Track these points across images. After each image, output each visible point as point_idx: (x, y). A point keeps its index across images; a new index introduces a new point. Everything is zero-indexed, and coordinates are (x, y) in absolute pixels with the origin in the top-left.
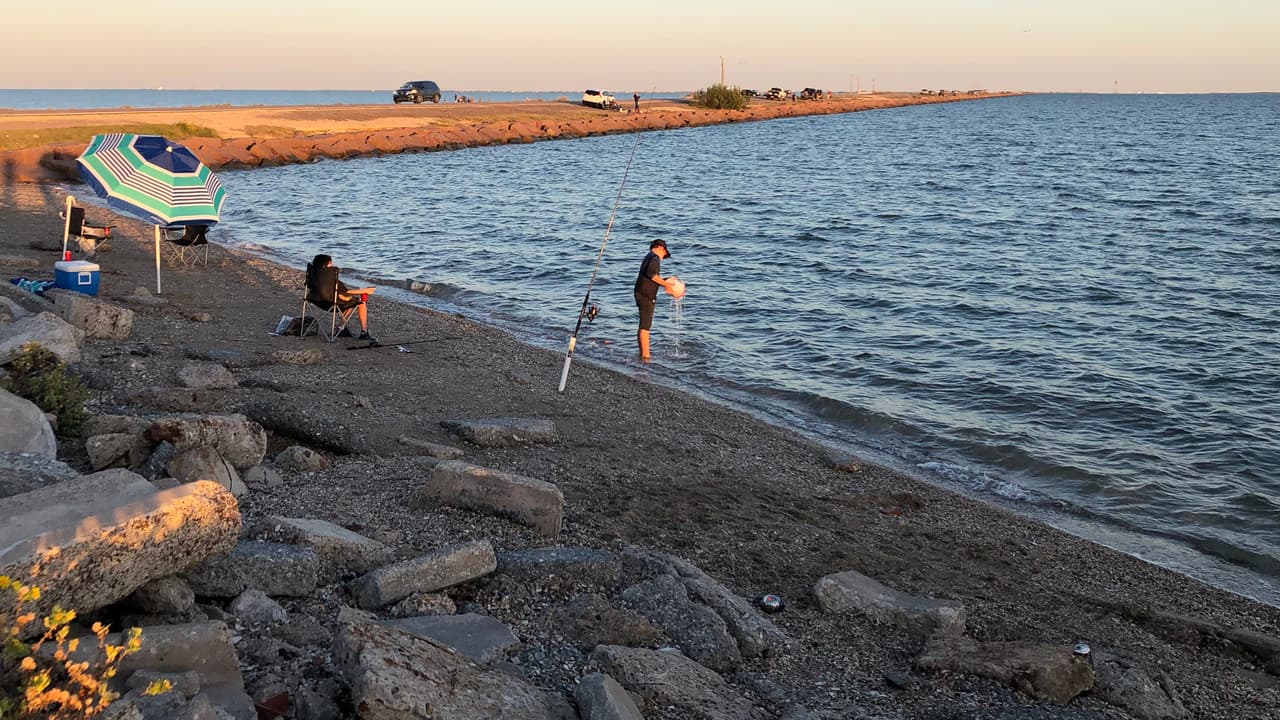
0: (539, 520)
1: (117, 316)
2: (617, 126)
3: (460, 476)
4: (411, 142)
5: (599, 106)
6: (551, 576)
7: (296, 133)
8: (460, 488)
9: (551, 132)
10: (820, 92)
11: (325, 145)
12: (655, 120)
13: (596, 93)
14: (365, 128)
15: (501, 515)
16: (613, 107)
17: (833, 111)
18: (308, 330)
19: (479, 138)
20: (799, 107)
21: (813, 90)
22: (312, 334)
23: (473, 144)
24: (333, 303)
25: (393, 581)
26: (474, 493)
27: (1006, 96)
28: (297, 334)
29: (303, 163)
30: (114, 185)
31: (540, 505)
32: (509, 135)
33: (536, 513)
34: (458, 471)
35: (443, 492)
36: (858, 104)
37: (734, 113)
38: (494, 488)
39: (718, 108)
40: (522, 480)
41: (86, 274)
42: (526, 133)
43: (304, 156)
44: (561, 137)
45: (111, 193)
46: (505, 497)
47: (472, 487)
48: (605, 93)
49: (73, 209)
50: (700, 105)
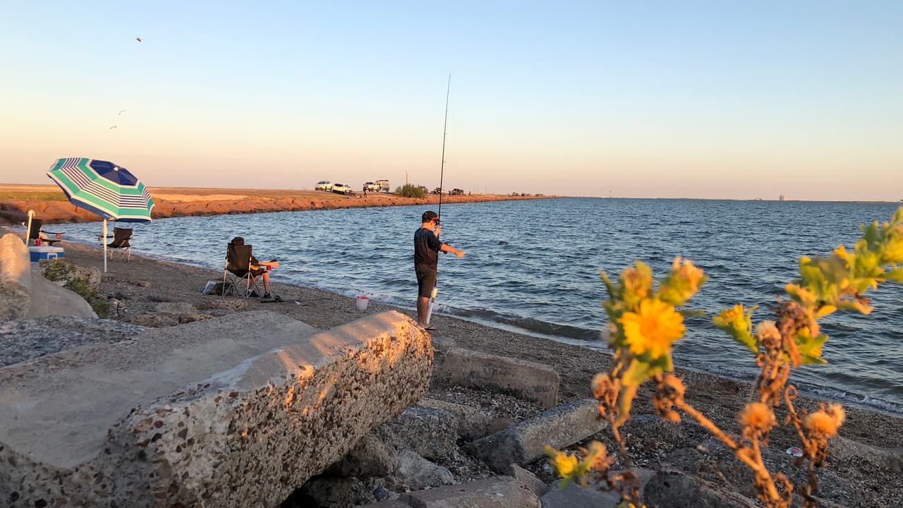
0: (540, 396)
1: (89, 275)
2: (354, 204)
3: (468, 360)
4: (234, 208)
5: (342, 193)
6: (629, 435)
7: (162, 201)
8: (468, 371)
9: (317, 205)
10: (462, 191)
11: (181, 208)
12: (375, 201)
13: (340, 186)
14: (205, 200)
15: (507, 392)
16: (351, 193)
17: (471, 201)
18: (227, 291)
19: (275, 207)
20: (451, 198)
21: (458, 190)
22: (230, 294)
23: (272, 211)
24: (248, 271)
25: (532, 439)
26: (482, 374)
27: (555, 198)
28: (219, 294)
29: (168, 217)
30: (76, 191)
31: (542, 383)
32: (293, 206)
33: (537, 389)
34: (466, 355)
35: (454, 374)
36: (481, 198)
37: (418, 200)
38: (499, 369)
39: (410, 197)
40: (522, 362)
41: (54, 254)
42: (302, 205)
43: (169, 214)
44: (324, 208)
45: (73, 196)
46: (509, 377)
47: (479, 368)
48: (346, 186)
49: (33, 220)
50: (399, 195)
